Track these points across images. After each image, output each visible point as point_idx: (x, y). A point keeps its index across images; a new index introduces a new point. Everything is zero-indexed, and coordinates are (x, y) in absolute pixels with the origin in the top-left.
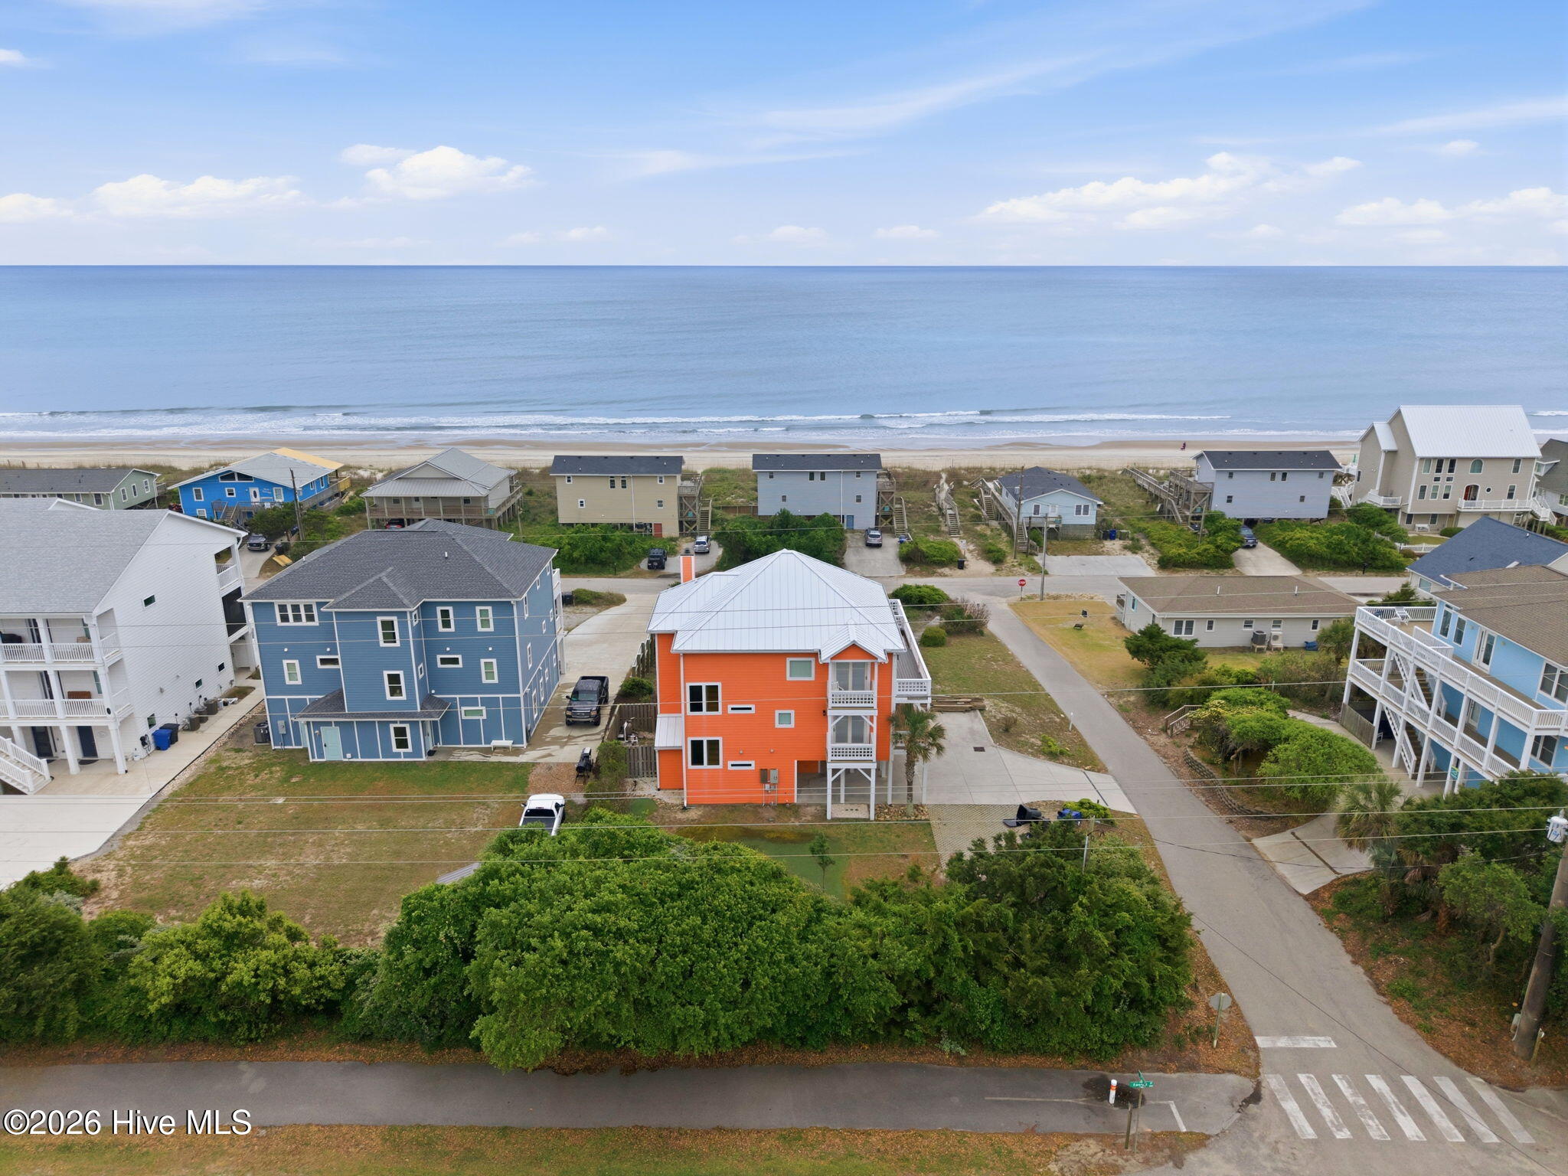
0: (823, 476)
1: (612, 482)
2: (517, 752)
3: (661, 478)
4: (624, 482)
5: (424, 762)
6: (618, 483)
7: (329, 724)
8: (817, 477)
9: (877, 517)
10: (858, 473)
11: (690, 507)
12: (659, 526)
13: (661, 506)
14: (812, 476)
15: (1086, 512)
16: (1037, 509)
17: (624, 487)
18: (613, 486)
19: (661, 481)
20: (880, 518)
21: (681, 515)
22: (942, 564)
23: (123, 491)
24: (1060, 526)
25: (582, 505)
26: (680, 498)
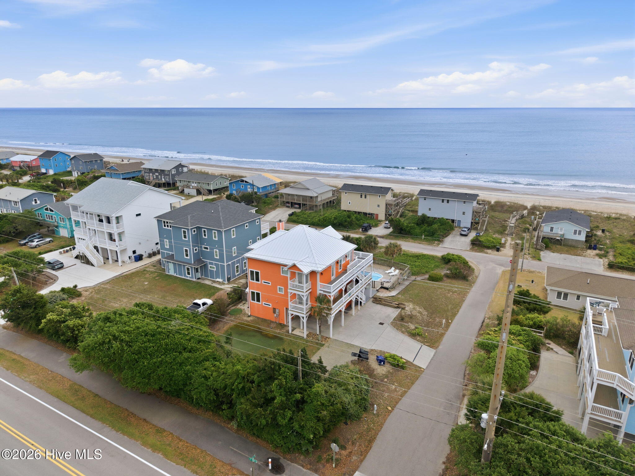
0: (448, 201)
1: (361, 196)
2: (223, 284)
3: (380, 196)
4: (365, 196)
5: (193, 281)
6: (363, 196)
7: (170, 262)
8: (445, 202)
9: (472, 222)
10: (464, 202)
11: (390, 209)
12: (377, 215)
13: (379, 207)
14: (443, 201)
15: (580, 233)
16: (552, 229)
17: (365, 198)
18: (361, 197)
19: (379, 197)
20: (473, 223)
21: (386, 211)
22: (488, 248)
23: (216, 183)
24: (563, 239)
25: (350, 203)
26: (386, 205)
